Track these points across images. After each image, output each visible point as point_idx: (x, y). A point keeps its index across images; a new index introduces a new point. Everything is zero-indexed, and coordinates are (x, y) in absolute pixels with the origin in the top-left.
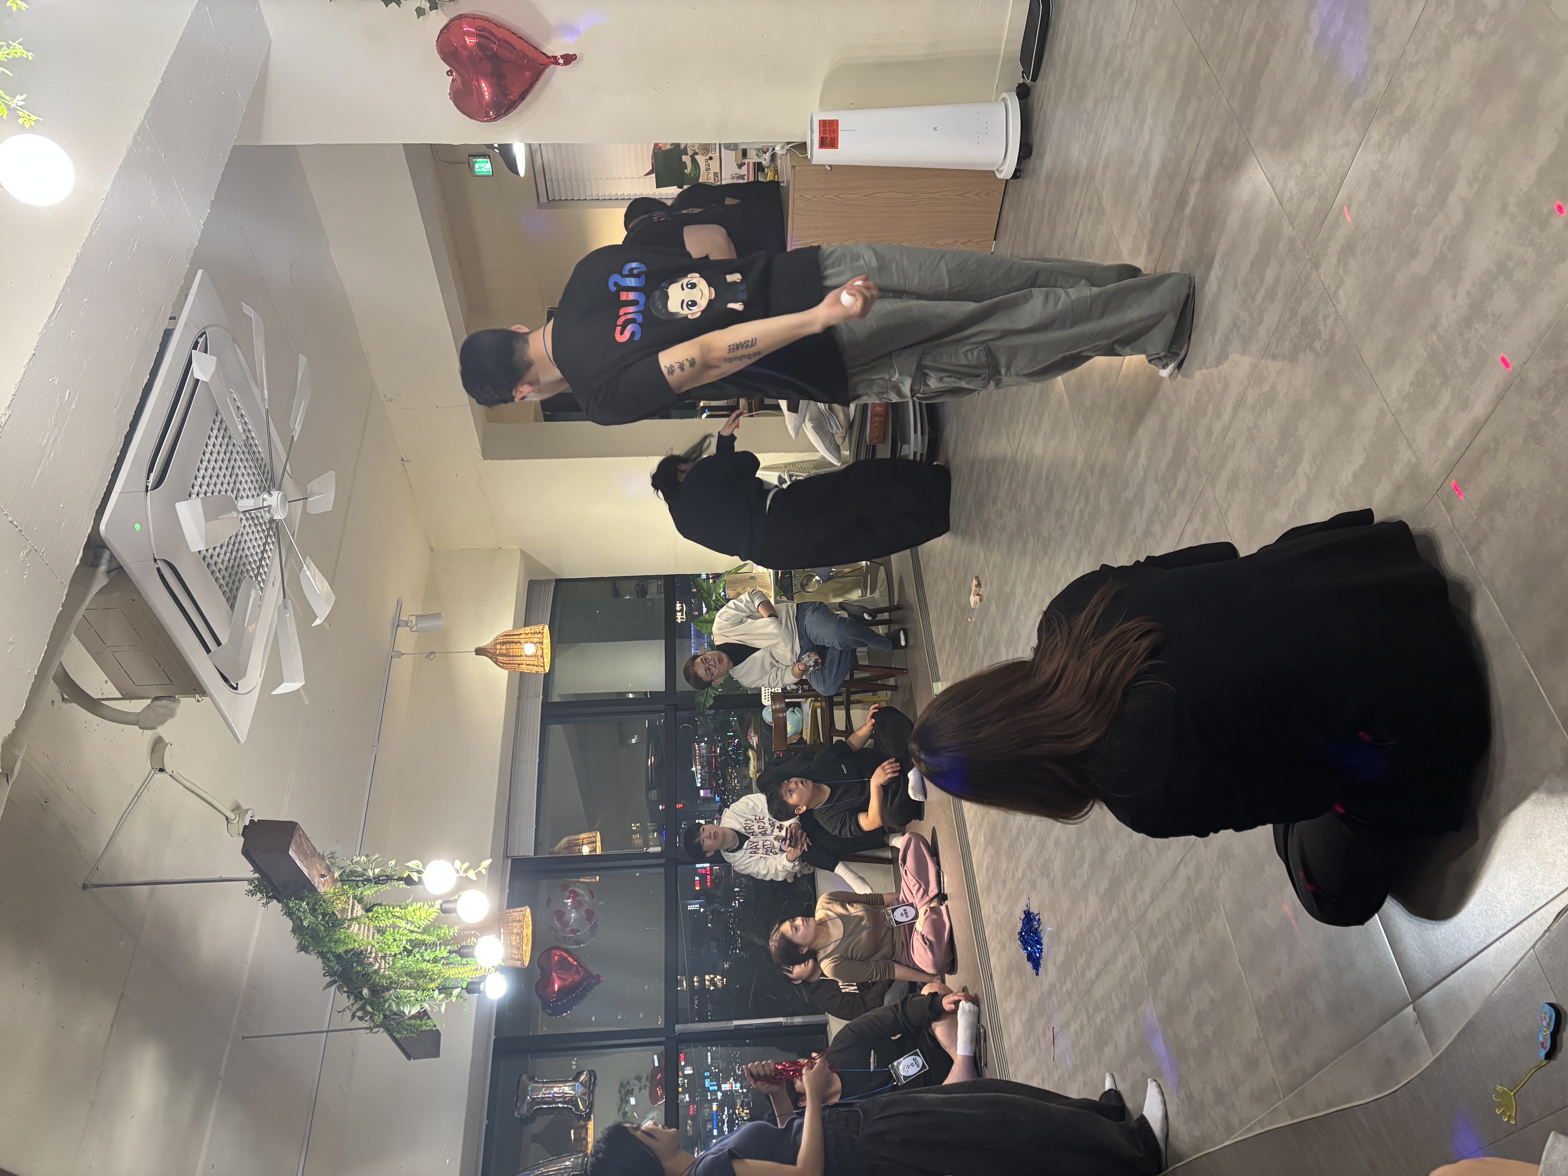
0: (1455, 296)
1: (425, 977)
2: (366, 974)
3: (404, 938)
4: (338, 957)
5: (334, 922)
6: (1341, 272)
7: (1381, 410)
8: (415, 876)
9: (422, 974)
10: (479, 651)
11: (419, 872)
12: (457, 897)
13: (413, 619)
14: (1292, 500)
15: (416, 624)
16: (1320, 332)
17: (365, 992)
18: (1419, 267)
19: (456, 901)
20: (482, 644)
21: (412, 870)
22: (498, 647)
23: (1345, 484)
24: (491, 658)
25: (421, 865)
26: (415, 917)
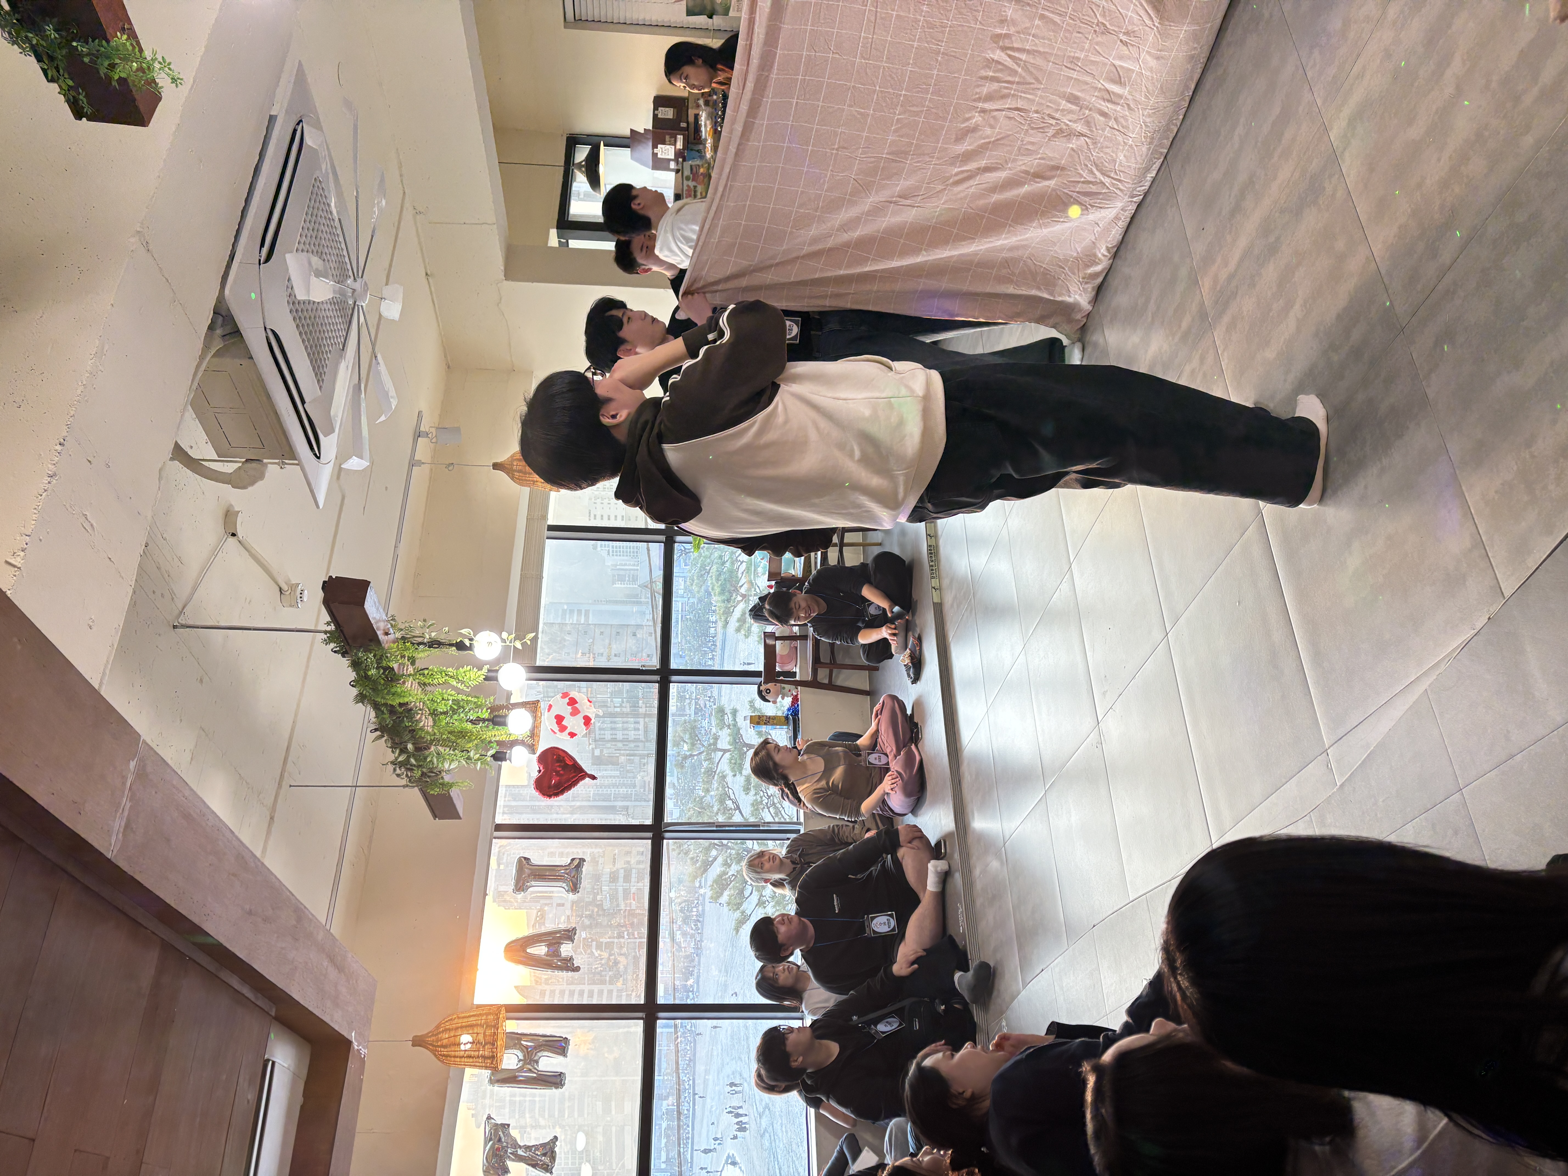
0: (1439, 160)
1: (464, 737)
2: (412, 730)
3: (451, 698)
4: (392, 710)
5: (391, 677)
6: (1349, 135)
7: (1367, 258)
8: (467, 643)
9: (462, 734)
10: (496, 466)
11: (471, 640)
12: (497, 668)
13: (433, 430)
14: (1282, 339)
15: (436, 436)
16: (1324, 188)
17: (410, 746)
18: (1415, 132)
19: (497, 671)
20: (500, 460)
21: (464, 636)
22: (515, 464)
23: (1329, 324)
24: (508, 474)
25: (472, 633)
26: (465, 678)
